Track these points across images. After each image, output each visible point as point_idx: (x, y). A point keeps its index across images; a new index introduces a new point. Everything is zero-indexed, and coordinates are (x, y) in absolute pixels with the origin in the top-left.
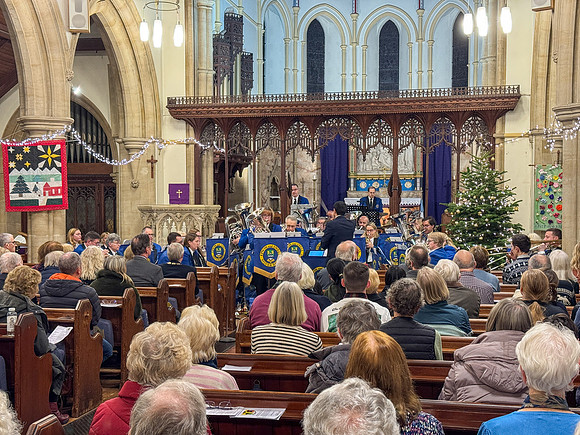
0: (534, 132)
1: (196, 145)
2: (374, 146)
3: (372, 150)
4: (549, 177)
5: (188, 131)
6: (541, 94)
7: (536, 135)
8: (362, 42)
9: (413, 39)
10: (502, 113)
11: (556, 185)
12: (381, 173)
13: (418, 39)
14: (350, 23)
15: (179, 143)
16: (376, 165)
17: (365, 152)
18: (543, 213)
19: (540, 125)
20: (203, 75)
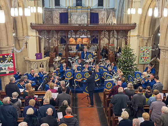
0: (140, 36)
1: (39, 37)
11: (145, 52)
15: (34, 36)
18: (141, 59)
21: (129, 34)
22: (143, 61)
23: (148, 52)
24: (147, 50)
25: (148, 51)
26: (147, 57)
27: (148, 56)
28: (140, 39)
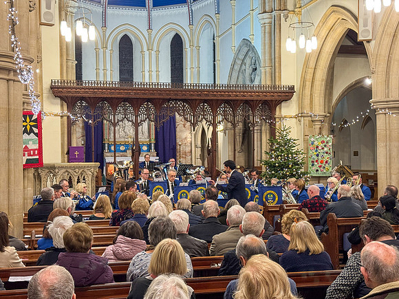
0: (303, 114)
1: (68, 117)
2: (122, 121)
3: (121, 123)
4: (316, 143)
5: (62, 106)
6: (307, 92)
7: (304, 117)
8: (109, 48)
9: (145, 49)
10: (279, 102)
11: (320, 148)
12: (126, 140)
13: (148, 50)
14: (102, 34)
15: (56, 115)
16: (122, 133)
17: (115, 125)
18: (313, 165)
19: (307, 111)
20: (70, 64)
21: (277, 113)
22: (317, 170)
23: (326, 149)
24: (324, 144)
25: (325, 146)
26: (325, 160)
27: (326, 157)
28: (306, 122)
